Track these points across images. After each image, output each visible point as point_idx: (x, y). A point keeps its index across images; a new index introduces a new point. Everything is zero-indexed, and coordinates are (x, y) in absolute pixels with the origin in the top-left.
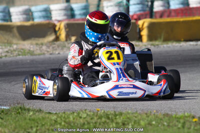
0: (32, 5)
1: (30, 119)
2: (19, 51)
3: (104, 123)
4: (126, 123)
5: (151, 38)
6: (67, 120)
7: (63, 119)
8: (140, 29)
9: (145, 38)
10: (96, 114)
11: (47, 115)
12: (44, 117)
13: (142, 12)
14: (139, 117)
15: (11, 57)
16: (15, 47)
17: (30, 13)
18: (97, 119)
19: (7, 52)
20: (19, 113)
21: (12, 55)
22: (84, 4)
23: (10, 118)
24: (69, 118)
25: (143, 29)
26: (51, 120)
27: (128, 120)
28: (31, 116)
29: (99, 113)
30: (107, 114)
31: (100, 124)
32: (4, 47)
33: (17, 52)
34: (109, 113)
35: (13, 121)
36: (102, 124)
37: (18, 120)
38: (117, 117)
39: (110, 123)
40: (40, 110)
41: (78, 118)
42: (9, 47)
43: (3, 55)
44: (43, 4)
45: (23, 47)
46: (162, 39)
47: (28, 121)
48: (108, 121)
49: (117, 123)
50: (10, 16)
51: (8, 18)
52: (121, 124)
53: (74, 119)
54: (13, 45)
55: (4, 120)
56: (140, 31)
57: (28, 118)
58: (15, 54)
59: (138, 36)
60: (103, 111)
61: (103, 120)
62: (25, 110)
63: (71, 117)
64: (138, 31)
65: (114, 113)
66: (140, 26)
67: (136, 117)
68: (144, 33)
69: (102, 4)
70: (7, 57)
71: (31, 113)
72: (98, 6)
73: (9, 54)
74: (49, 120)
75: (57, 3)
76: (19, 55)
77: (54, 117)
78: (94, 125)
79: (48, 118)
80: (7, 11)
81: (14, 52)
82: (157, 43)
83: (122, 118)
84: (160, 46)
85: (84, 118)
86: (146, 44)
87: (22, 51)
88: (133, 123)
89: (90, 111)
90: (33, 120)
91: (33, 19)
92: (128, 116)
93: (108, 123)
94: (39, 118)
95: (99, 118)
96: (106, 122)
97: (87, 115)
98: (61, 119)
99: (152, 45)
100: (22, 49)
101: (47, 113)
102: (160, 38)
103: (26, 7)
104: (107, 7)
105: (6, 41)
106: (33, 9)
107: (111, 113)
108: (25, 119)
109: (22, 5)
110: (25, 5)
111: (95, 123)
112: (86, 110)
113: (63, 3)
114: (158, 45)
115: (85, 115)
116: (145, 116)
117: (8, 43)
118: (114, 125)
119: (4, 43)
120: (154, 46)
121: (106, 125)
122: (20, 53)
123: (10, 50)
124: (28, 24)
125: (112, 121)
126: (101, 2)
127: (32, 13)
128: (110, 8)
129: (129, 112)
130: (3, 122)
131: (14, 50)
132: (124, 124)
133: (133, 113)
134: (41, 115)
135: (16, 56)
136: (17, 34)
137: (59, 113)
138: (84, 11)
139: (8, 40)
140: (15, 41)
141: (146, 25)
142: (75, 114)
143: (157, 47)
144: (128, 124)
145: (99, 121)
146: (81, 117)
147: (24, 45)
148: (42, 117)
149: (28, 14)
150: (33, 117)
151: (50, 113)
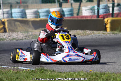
0: (39, 9)
1: (49, 76)
2: (33, 36)
3: (95, 79)
4: (108, 79)
5: (112, 29)
6: (72, 77)
7: (70, 76)
8: (105, 24)
9: (108, 29)
10: (89, 73)
11: (60, 74)
12: (58, 74)
13: (105, 14)
14: (116, 75)
15: (28, 39)
16: (30, 33)
17: (38, 14)
18: (90, 76)
19: (26, 36)
20: (42, 72)
21: (29, 39)
22: (70, 8)
23: (37, 75)
24: (73, 75)
25: (107, 24)
26: (63, 76)
27: (109, 77)
28: (50, 74)
29: (91, 73)
30: (96, 74)
31: (92, 79)
32: (24, 33)
33: (32, 37)
34: (97, 73)
35: (40, 76)
36: (93, 79)
37: (43, 76)
38: (102, 75)
39: (98, 79)
40: (54, 71)
41: (79, 76)
42: (27, 34)
43: (24, 38)
44: (45, 8)
45: (35, 34)
46: (119, 30)
47: (49, 77)
48: (97, 78)
49: (103, 79)
50: (26, 15)
51: (24, 16)
52: (105, 80)
53: (76, 76)
54: (29, 32)
55: (34, 76)
56: (106, 25)
57: (48, 75)
58: (31, 38)
59: (104, 28)
60: (93, 72)
61: (94, 77)
62: (45, 70)
63: (74, 75)
64: (104, 25)
65: (100, 73)
66: (106, 22)
67: (113, 76)
68: (108, 26)
69: (82, 8)
70: (26, 40)
71: (49, 72)
72: (79, 9)
73: (27, 38)
74: (61, 76)
75: (54, 8)
76: (33, 38)
77: (64, 75)
78: (89, 80)
79: (61, 75)
80: (24, 12)
81: (30, 37)
82: (116, 32)
83: (105, 76)
84: (118, 34)
85: (82, 76)
86: (109, 33)
87: (35, 36)
88: (112, 79)
89: (85, 72)
90: (52, 76)
91: (39, 17)
92: (109, 75)
93: (97, 79)
94: (55, 75)
95: (91, 76)
96: (96, 78)
97: (84, 74)
98: (69, 76)
99: (113, 33)
100: (35, 35)
101: (59, 72)
102: (118, 29)
103: (35, 10)
104: (86, 10)
105: (25, 30)
106: (40, 11)
107: (98, 73)
108: (47, 76)
109: (33, 8)
110: (35, 8)
111: (90, 79)
112: (82, 71)
113: (58, 7)
114: (116, 33)
115: (83, 74)
116: (119, 75)
117: (26, 31)
118: (101, 80)
119: (24, 31)
120: (115, 34)
121: (96, 80)
122: (34, 37)
123: (27, 35)
124: (38, 19)
125: (100, 78)
126: (81, 7)
127: (39, 13)
128: (87, 11)
129: (109, 72)
130: (33, 77)
131: (30, 35)
132: (107, 80)
133: (111, 74)
134: (56, 74)
135: (31, 39)
136: (32, 26)
137: (66, 73)
138: (70, 13)
139: (26, 30)
140: (30, 30)
141: (109, 21)
142: (77, 73)
143: (116, 34)
144: (110, 80)
145: (92, 77)
146: (80, 75)
147: (36, 32)
148: (57, 75)
149: (37, 14)
150: (51, 75)
151: (60, 72)
